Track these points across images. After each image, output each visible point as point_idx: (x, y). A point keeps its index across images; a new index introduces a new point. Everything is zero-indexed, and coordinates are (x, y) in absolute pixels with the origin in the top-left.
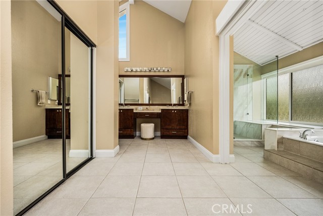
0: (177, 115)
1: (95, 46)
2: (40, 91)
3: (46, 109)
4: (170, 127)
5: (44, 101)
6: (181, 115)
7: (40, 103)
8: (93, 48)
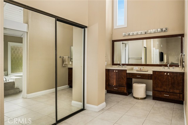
0: (170, 78)
1: (86, 27)
2: (64, 57)
3: (69, 68)
4: (162, 90)
5: (67, 63)
6: (175, 78)
7: (65, 65)
8: (85, 29)
